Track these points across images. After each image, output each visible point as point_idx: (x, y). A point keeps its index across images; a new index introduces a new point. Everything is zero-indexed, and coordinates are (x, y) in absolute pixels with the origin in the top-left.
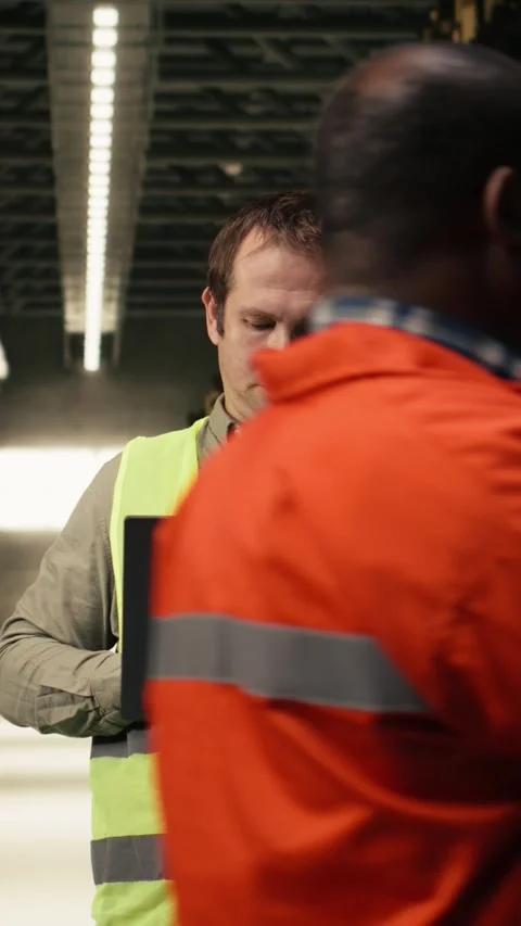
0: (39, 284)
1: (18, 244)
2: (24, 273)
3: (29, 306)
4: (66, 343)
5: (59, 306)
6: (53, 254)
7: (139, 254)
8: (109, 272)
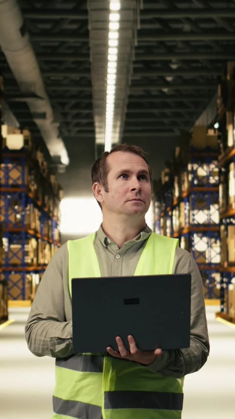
0: (84, 121)
1: (73, 102)
2: (77, 116)
3: (79, 132)
4: (96, 148)
5: (93, 132)
6: (90, 106)
7: (130, 106)
8: (116, 114)
